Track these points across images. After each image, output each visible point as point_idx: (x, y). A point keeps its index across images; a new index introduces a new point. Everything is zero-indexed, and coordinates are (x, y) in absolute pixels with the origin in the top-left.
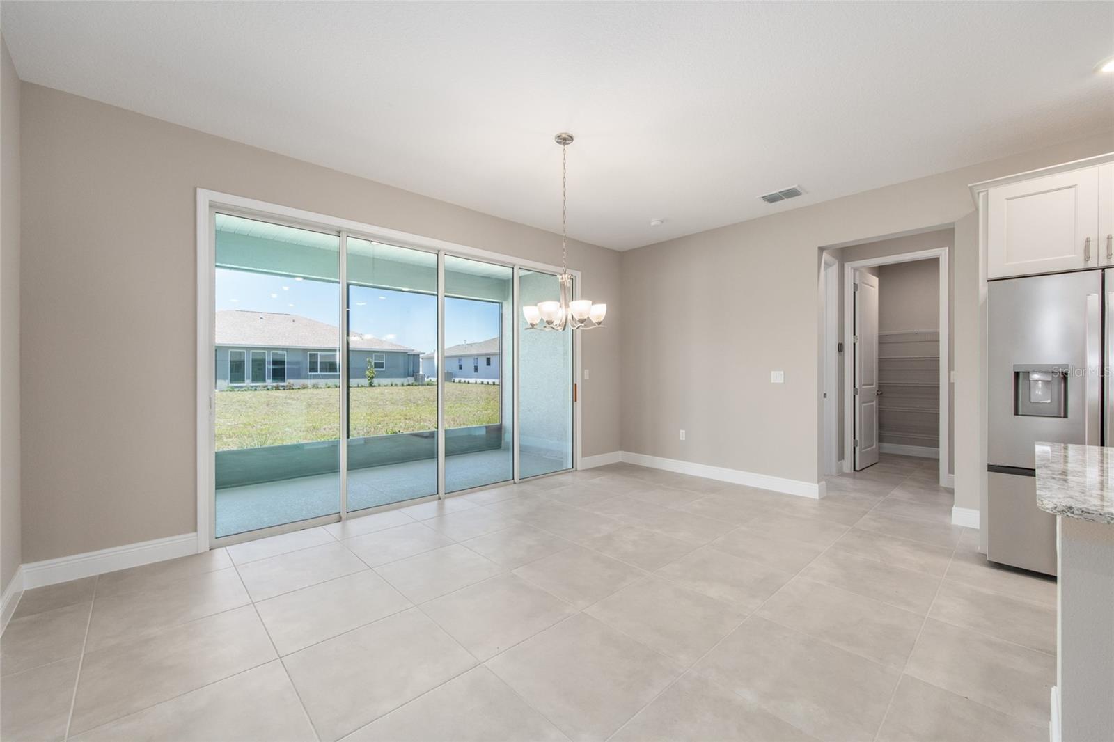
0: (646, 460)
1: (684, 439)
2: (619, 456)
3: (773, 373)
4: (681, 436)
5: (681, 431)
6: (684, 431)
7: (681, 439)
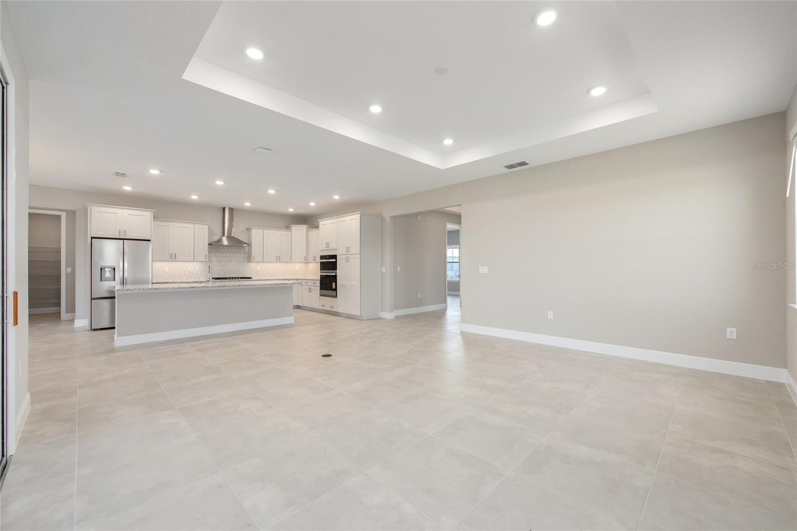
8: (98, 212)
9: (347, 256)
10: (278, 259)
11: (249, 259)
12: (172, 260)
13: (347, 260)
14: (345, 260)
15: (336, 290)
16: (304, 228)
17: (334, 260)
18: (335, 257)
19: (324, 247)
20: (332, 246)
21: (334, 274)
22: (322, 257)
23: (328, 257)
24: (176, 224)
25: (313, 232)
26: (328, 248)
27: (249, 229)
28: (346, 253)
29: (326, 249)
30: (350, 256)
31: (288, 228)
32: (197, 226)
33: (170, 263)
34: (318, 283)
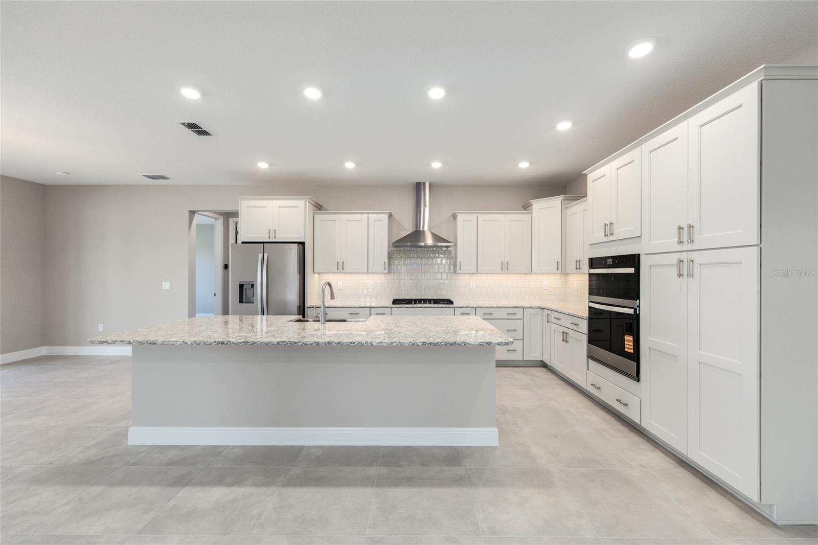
0: (70, 350)
1: (102, 330)
2: (43, 351)
3: (164, 283)
4: (99, 329)
5: (100, 325)
6: (102, 325)
7: (100, 330)
8: (248, 207)
9: (684, 256)
10: (505, 268)
11: (454, 267)
12: (339, 271)
13: (684, 269)
14: (675, 271)
15: (636, 357)
16: (555, 203)
17: (631, 270)
18: (633, 260)
19: (599, 236)
20: (621, 231)
21: (631, 311)
22: (593, 263)
23: (610, 261)
24: (345, 217)
25: (577, 209)
26: (610, 238)
27: (454, 217)
28: (679, 248)
29: (606, 239)
30: (695, 256)
31: (526, 207)
32: (372, 217)
33: (336, 275)
34: (584, 326)
